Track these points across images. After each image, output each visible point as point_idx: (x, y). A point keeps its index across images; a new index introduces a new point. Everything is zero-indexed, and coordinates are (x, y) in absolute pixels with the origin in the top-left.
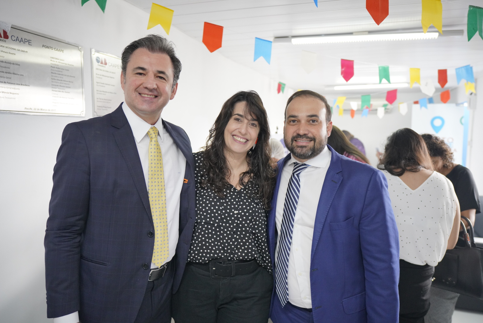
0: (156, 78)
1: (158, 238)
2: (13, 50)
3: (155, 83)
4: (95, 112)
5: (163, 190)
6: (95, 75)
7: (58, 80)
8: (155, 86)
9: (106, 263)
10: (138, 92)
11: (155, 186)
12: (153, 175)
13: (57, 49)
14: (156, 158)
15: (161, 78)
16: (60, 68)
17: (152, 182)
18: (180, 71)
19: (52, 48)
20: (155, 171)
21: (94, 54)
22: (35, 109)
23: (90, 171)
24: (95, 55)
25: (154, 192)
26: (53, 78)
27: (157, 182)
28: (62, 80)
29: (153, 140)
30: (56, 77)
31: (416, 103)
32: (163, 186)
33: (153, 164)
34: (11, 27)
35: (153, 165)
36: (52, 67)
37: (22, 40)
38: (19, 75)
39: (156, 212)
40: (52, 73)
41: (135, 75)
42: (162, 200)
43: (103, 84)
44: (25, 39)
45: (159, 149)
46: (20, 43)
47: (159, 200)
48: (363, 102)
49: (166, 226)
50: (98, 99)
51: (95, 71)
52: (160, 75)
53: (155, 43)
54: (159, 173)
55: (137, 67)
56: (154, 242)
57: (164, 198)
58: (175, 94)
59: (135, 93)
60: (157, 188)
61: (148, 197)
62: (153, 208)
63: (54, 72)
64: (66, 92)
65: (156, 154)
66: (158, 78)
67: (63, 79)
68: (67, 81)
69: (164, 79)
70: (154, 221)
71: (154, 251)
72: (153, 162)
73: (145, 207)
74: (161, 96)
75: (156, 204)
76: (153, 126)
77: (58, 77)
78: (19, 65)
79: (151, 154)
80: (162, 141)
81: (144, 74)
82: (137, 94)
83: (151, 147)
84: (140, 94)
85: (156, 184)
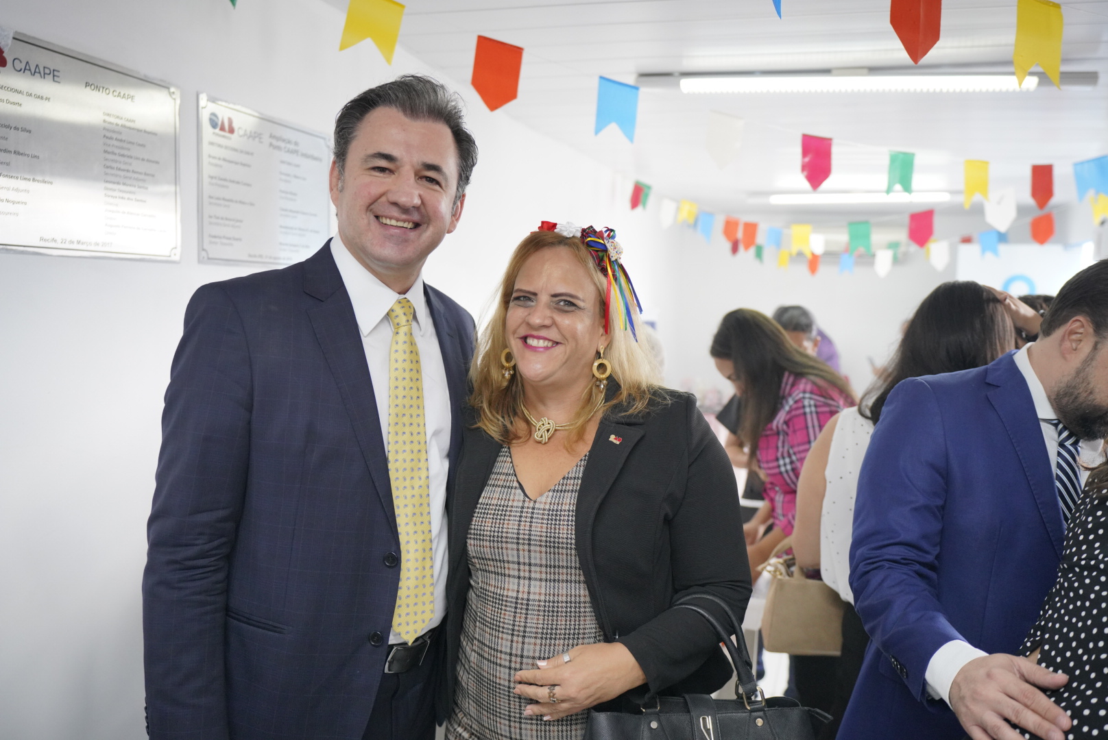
0: (419, 181)
1: (409, 570)
2: (16, 94)
3: (416, 192)
4: (204, 250)
5: (423, 452)
6: (206, 160)
7: (120, 169)
8: (417, 201)
9: (280, 626)
10: (373, 213)
11: (405, 443)
12: (400, 415)
13: (120, 93)
14: (407, 375)
15: (431, 180)
16: (124, 141)
17: (397, 434)
18: (473, 165)
19: (107, 91)
20: (404, 407)
21: (205, 108)
22: (63, 241)
23: (252, 400)
24: (207, 108)
25: (401, 457)
26: (108, 164)
27: (408, 434)
28: (128, 171)
29: (403, 330)
30: (116, 161)
31: (967, 240)
32: (422, 442)
33: (401, 388)
34: (14, 38)
35: (401, 392)
36: (107, 138)
37: (37, 70)
38: (28, 156)
39: (406, 506)
40: (105, 152)
41: (368, 172)
42: (420, 478)
43: (225, 180)
44: (44, 68)
45: (414, 353)
46: (33, 77)
47: (412, 478)
48: (853, 237)
49: (428, 541)
50: (210, 217)
51: (207, 150)
52: (429, 175)
53: (418, 95)
54: (414, 411)
55: (375, 154)
56: (398, 579)
57: (423, 474)
58: (457, 220)
59: (366, 215)
60: (408, 447)
61: (387, 470)
62: (397, 497)
63: (110, 149)
64: (138, 201)
65: (407, 365)
66: (424, 180)
67: (131, 168)
68: (141, 173)
69: (438, 183)
70: (399, 530)
71: (398, 602)
72: (401, 384)
73: (380, 493)
74: (428, 224)
75: (405, 487)
76: (403, 296)
77: (120, 162)
78: (30, 132)
79: (397, 365)
80: (422, 333)
81: (391, 171)
82: (372, 218)
83: (395, 347)
84: (377, 217)
85: (407, 437)
